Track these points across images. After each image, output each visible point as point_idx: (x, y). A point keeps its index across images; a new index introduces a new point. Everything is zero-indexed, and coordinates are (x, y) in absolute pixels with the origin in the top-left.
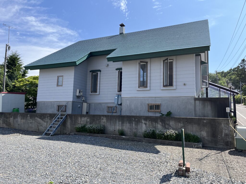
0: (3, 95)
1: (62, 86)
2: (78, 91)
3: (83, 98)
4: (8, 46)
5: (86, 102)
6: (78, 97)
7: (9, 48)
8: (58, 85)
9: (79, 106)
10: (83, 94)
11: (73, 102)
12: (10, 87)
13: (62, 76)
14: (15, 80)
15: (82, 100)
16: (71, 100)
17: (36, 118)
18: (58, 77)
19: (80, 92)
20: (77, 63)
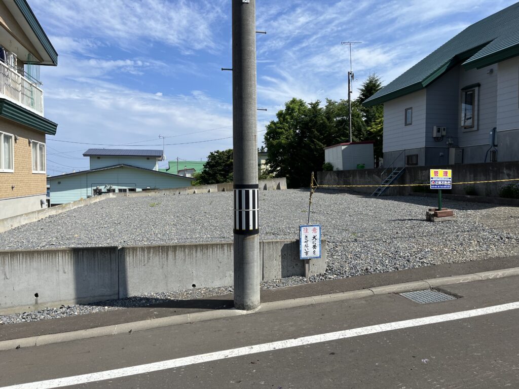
0: (343, 147)
1: (411, 124)
2: (435, 129)
3: (449, 139)
4: (351, 74)
5: (456, 146)
6: (437, 139)
7: (352, 77)
8: (406, 124)
9: (441, 154)
10: (446, 133)
11: (427, 149)
12: (364, 135)
13: (411, 108)
14: (371, 122)
15: (447, 143)
16: (423, 145)
17: (374, 175)
18: (406, 110)
19: (439, 131)
20: (423, 83)
